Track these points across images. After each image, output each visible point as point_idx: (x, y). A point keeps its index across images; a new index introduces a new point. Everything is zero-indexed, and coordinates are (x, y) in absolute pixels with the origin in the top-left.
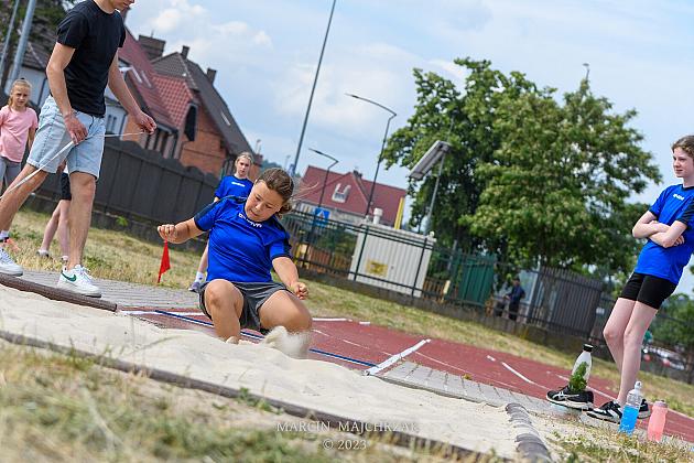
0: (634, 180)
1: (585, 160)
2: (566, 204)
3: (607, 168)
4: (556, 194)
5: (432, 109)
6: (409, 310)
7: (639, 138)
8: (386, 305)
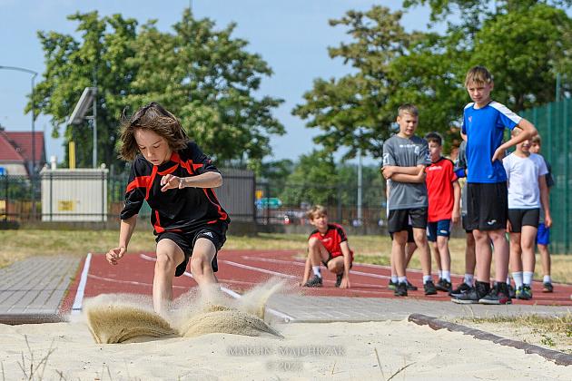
0: (250, 79)
1: (205, 74)
2: (199, 113)
3: (226, 75)
4: (190, 107)
5: (60, 62)
6: (105, 234)
7: (245, 43)
8: (85, 234)
